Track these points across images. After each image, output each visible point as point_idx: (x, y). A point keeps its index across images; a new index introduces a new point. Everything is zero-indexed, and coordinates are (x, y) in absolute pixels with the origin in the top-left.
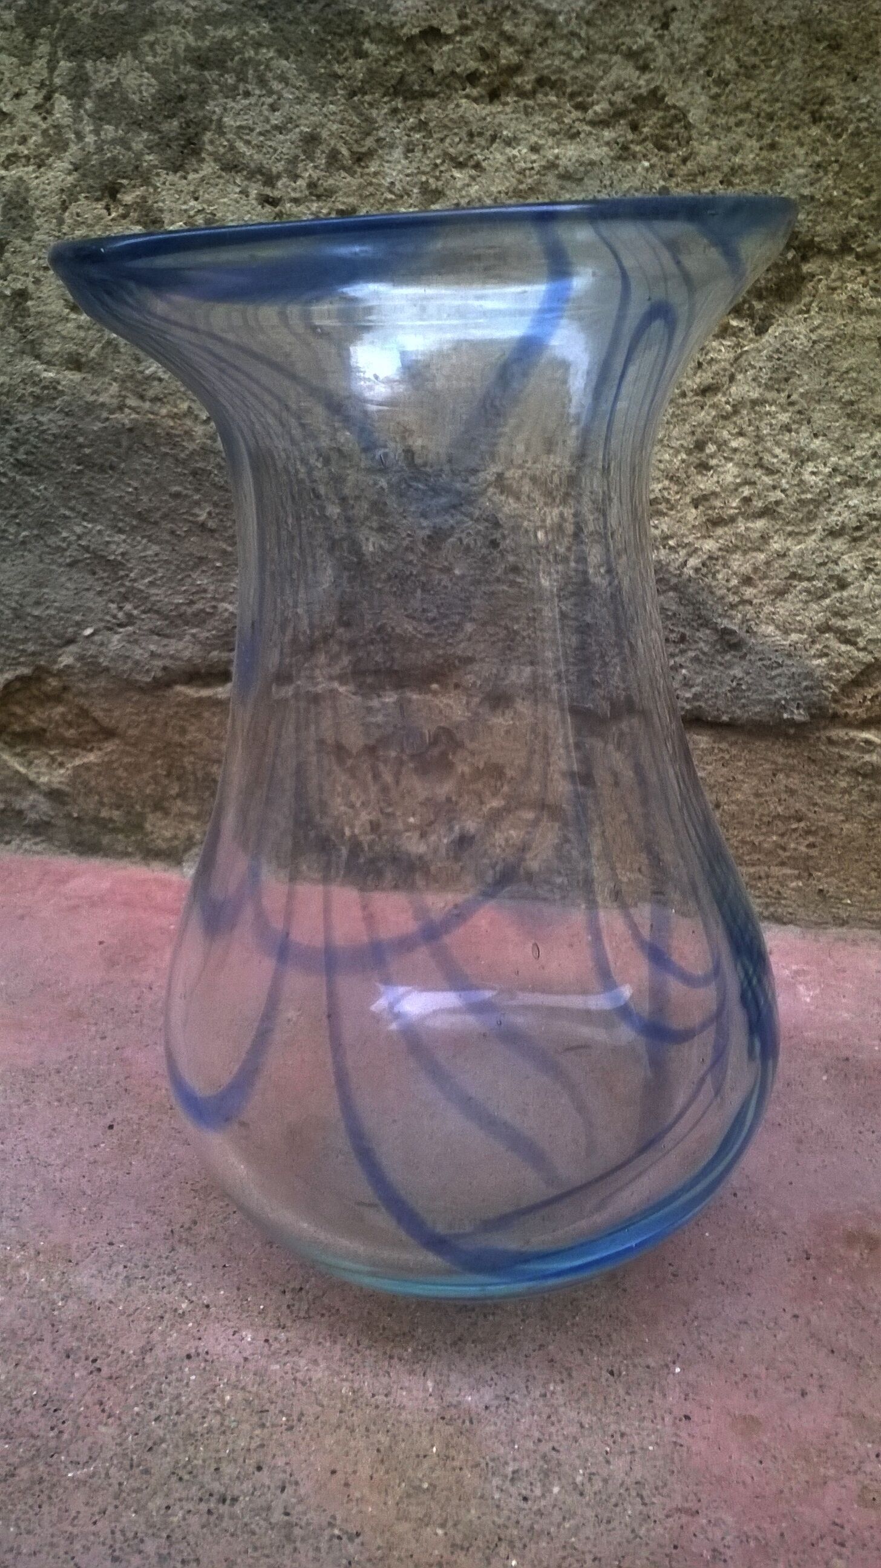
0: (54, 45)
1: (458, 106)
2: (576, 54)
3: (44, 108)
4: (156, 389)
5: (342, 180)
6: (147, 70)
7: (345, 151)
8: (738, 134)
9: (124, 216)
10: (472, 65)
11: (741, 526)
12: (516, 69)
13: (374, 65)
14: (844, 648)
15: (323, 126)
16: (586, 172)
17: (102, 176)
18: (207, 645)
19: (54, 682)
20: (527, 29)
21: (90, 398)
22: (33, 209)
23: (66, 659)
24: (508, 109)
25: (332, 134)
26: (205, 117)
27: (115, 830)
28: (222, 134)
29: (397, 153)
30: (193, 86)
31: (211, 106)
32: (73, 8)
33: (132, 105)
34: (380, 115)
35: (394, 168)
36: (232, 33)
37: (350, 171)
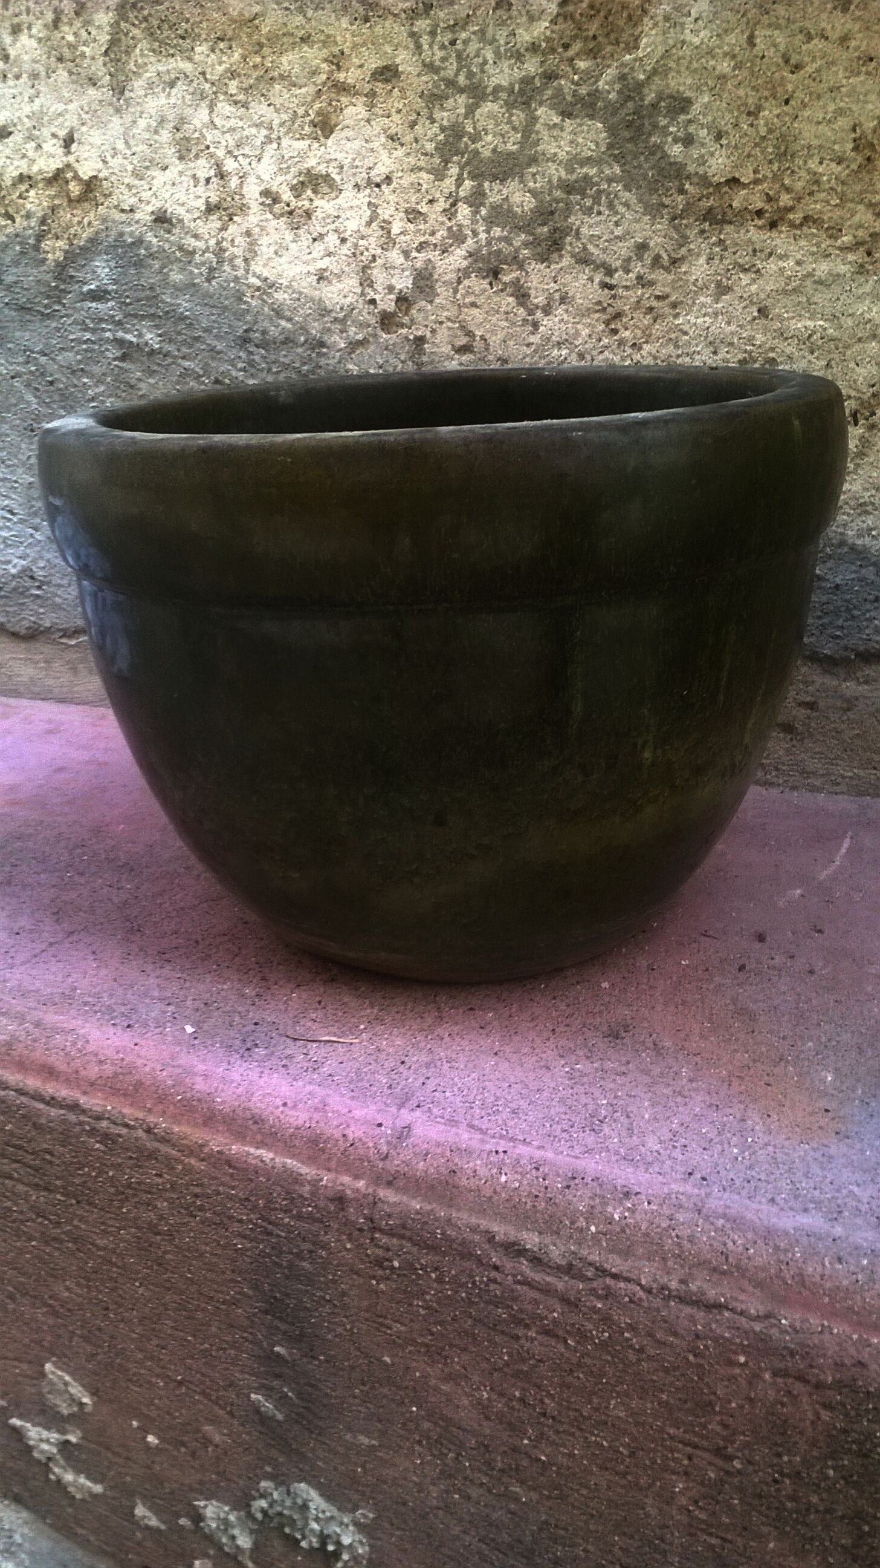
0: (462, 169)
1: (748, 231)
2: (833, 202)
3: (450, 212)
5: (659, 275)
6: (529, 192)
7: (665, 256)
9: (502, 290)
10: (759, 205)
12: (790, 209)
13: (691, 200)
15: (651, 239)
16: (834, 281)
17: (489, 262)
20: (800, 184)
22: (437, 281)
24: (782, 236)
25: (657, 244)
26: (568, 227)
28: (578, 239)
29: (702, 260)
30: (561, 205)
31: (572, 219)
32: (479, 145)
33: (515, 215)
34: (692, 233)
35: (699, 269)
36: (593, 172)
37: (667, 270)
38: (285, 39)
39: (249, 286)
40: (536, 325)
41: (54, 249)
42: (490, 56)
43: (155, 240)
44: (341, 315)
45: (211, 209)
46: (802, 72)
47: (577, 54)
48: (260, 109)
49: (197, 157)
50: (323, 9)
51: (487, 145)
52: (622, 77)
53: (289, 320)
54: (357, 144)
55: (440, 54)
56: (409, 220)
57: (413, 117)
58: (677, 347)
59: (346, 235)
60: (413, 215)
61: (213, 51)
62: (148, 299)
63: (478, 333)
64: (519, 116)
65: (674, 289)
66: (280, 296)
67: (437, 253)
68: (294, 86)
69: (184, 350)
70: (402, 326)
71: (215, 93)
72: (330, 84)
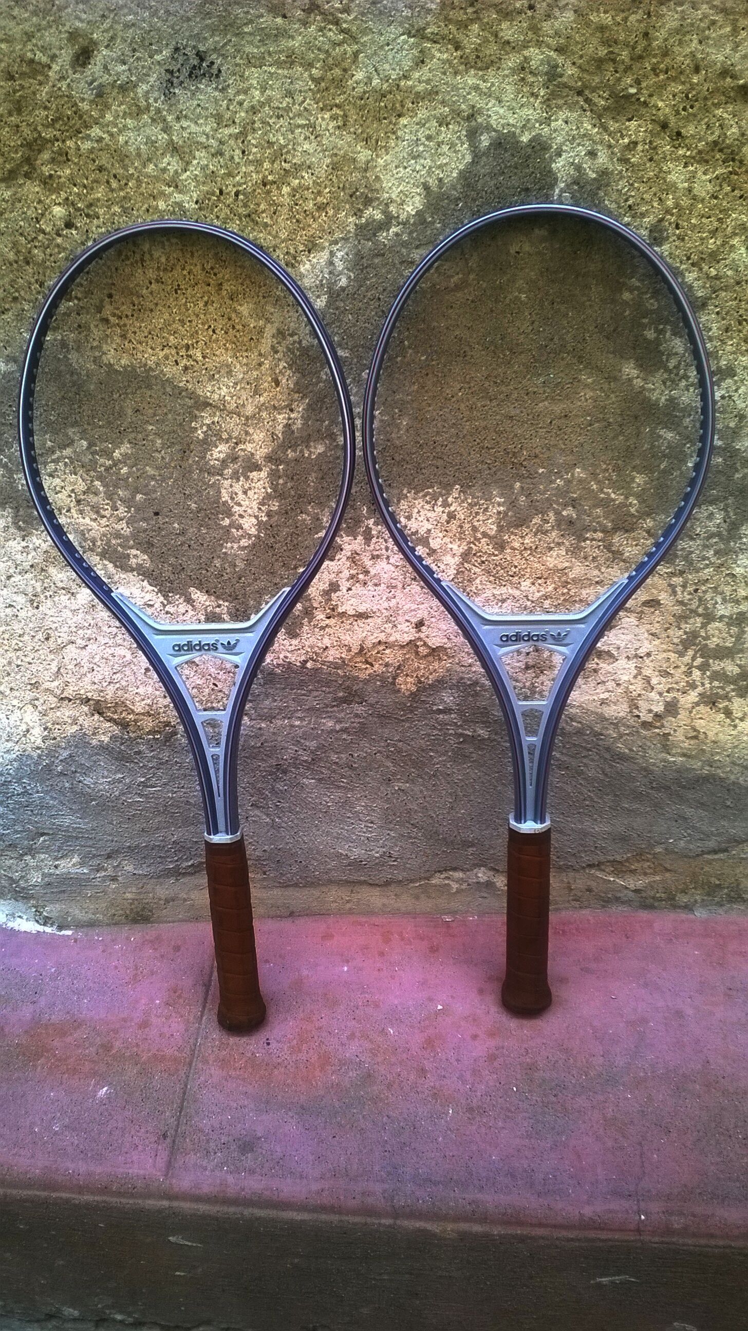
0: (696, 652)
3: (689, 673)
4: (718, 764)
6: (737, 665)
9: (717, 711)
17: (711, 698)
18: (721, 842)
19: (649, 856)
21: (688, 766)
22: (679, 707)
23: (658, 849)
27: (661, 901)
32: (708, 642)
33: (728, 676)
40: (735, 726)
41: (406, 683)
42: (719, 600)
44: (615, 721)
51: (713, 643)
53: (580, 722)
54: (629, 637)
55: (687, 597)
56: (662, 676)
57: (668, 626)
59: (621, 682)
60: (665, 674)
62: (481, 713)
63: (702, 730)
64: (734, 630)
67: (680, 694)
70: (656, 727)
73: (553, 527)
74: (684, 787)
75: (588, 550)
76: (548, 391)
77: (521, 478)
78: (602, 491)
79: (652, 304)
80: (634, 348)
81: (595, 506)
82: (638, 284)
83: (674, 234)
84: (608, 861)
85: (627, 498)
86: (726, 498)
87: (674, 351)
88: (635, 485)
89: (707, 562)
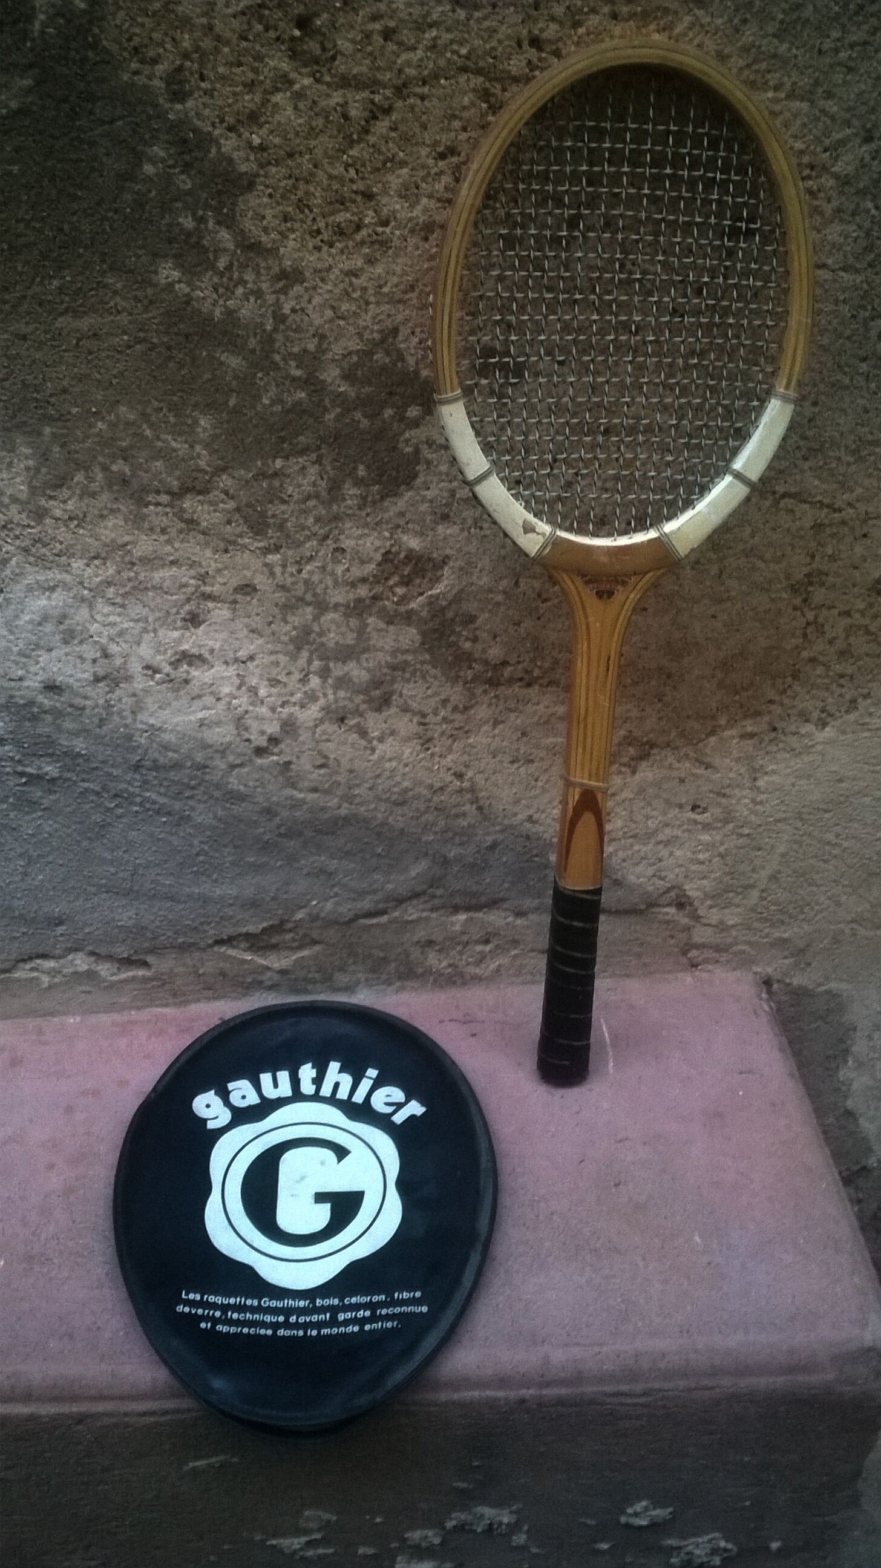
0: (311, 653)
1: (513, 689)
3: (304, 680)
4: (360, 800)
5: (458, 716)
6: (364, 669)
7: (461, 705)
8: (629, 706)
9: (348, 730)
10: (520, 675)
11: (623, 842)
13: (477, 673)
14: (662, 882)
15: (451, 696)
17: (337, 713)
18: (378, 902)
19: (290, 925)
20: (547, 665)
21: (321, 804)
22: (299, 727)
24: (535, 692)
25: (455, 699)
26: (393, 691)
27: (315, 982)
28: (401, 697)
29: (485, 706)
30: (388, 678)
31: (395, 686)
32: (324, 639)
33: (354, 683)
34: (479, 691)
35: (482, 712)
36: (410, 658)
37: (462, 713)
38: (156, 561)
39: (138, 730)
40: (373, 750)
42: (329, 582)
43: (46, 701)
44: (221, 748)
45: (97, 679)
46: (549, 604)
47: (396, 585)
48: (136, 610)
49: (81, 642)
50: (188, 542)
51: (332, 639)
52: (430, 604)
53: (175, 751)
54: (224, 635)
55: (289, 580)
56: (272, 686)
57: (271, 619)
58: (469, 755)
59: (222, 695)
60: (274, 682)
61: (88, 565)
62: (44, 743)
63: (332, 756)
64: (354, 622)
65: (466, 722)
66: (167, 737)
67: (297, 708)
68: (166, 593)
69: (84, 776)
70: (273, 754)
71: (94, 597)
72: (197, 594)
73: (102, 488)
74: (319, 832)
75: (153, 518)
76: (67, 299)
77: (50, 420)
78: (158, 439)
79: (184, 182)
80: (170, 243)
81: (155, 458)
82: (162, 154)
83: (199, 88)
84: (240, 935)
85: (192, 447)
86: (319, 448)
87: (222, 245)
88: (200, 430)
89: (308, 533)
